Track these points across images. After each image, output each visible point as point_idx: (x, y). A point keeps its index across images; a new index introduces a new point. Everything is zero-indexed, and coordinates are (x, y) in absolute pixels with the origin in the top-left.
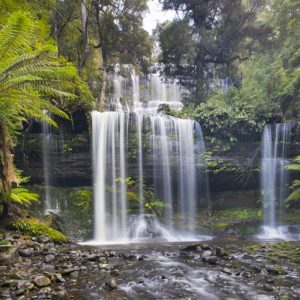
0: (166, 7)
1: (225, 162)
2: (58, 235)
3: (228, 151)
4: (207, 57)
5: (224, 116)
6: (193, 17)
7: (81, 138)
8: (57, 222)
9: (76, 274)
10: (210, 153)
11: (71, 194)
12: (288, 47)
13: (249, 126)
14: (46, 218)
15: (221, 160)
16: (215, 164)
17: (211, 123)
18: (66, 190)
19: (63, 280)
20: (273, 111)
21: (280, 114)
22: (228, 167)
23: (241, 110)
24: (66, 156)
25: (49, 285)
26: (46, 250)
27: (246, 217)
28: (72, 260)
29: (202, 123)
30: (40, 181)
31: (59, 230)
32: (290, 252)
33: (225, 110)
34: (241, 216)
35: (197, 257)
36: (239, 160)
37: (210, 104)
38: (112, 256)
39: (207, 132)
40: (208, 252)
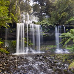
0: (34, 2)
1: (47, 34)
2: (7, 52)
3: (48, 32)
4: (43, 11)
5: (46, 24)
6: (40, 4)
7: (14, 29)
8: (7, 49)
9: (9, 63)
10: (44, 32)
11: (11, 42)
12: (60, 9)
13: (52, 26)
14: (5, 48)
15: (46, 34)
16: (45, 35)
17: (44, 26)
18: (10, 41)
19: (5, 65)
20: (57, 23)
21: (59, 24)
22: (48, 35)
23: (50, 23)
24: (11, 33)
25: (2, 66)
26: (4, 56)
27: (53, 47)
28: (9, 59)
29: (41, 25)
30: (4, 39)
31: (8, 51)
32: (61, 57)
33: (46, 23)
34: (52, 47)
35: (39, 58)
36: (50, 34)
37: (43, 22)
38: (19, 58)
39: (43, 27)
40: (42, 57)
